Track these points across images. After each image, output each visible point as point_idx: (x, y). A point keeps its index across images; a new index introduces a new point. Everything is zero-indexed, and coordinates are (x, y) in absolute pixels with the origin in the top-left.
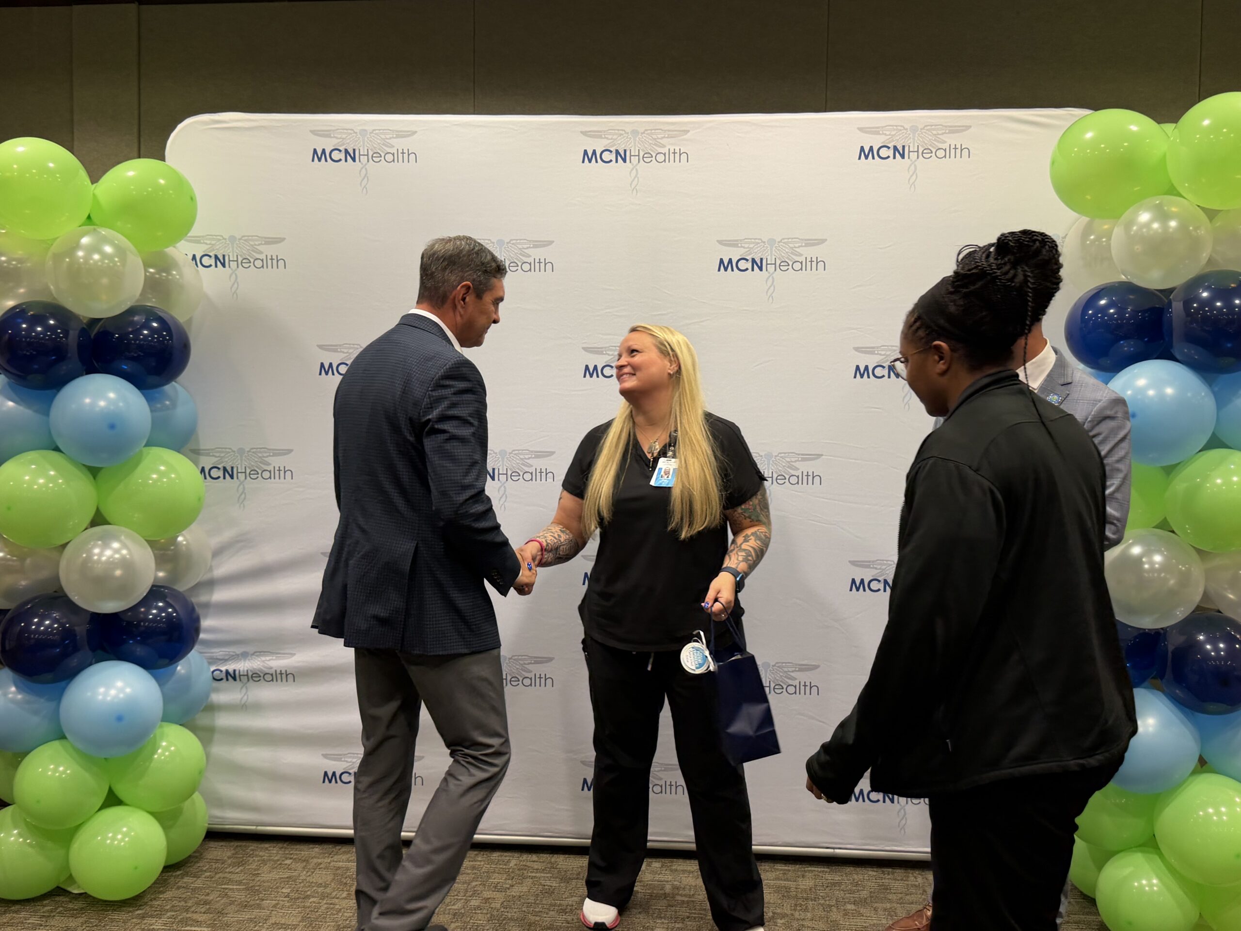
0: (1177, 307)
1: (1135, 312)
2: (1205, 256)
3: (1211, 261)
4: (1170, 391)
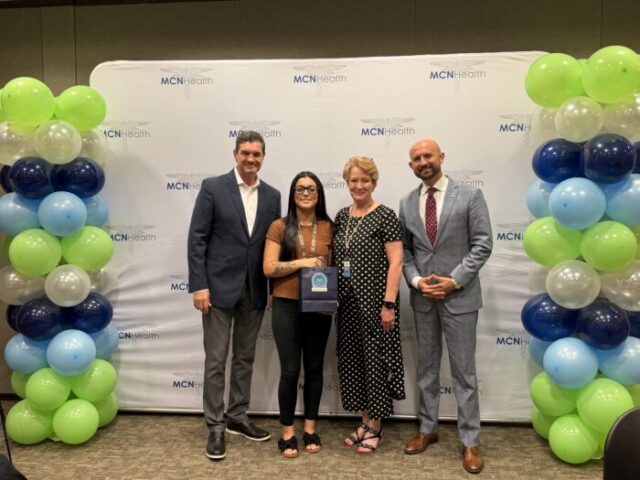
3: (604, 128)
4: (583, 193)
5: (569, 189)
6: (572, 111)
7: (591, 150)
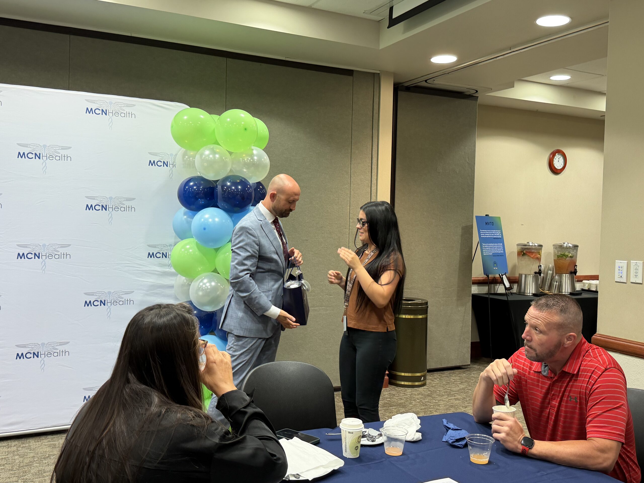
0: (219, 188)
1: (204, 189)
2: (229, 169)
3: (231, 171)
4: (217, 220)
5: (207, 216)
6: (208, 155)
7: (223, 187)
